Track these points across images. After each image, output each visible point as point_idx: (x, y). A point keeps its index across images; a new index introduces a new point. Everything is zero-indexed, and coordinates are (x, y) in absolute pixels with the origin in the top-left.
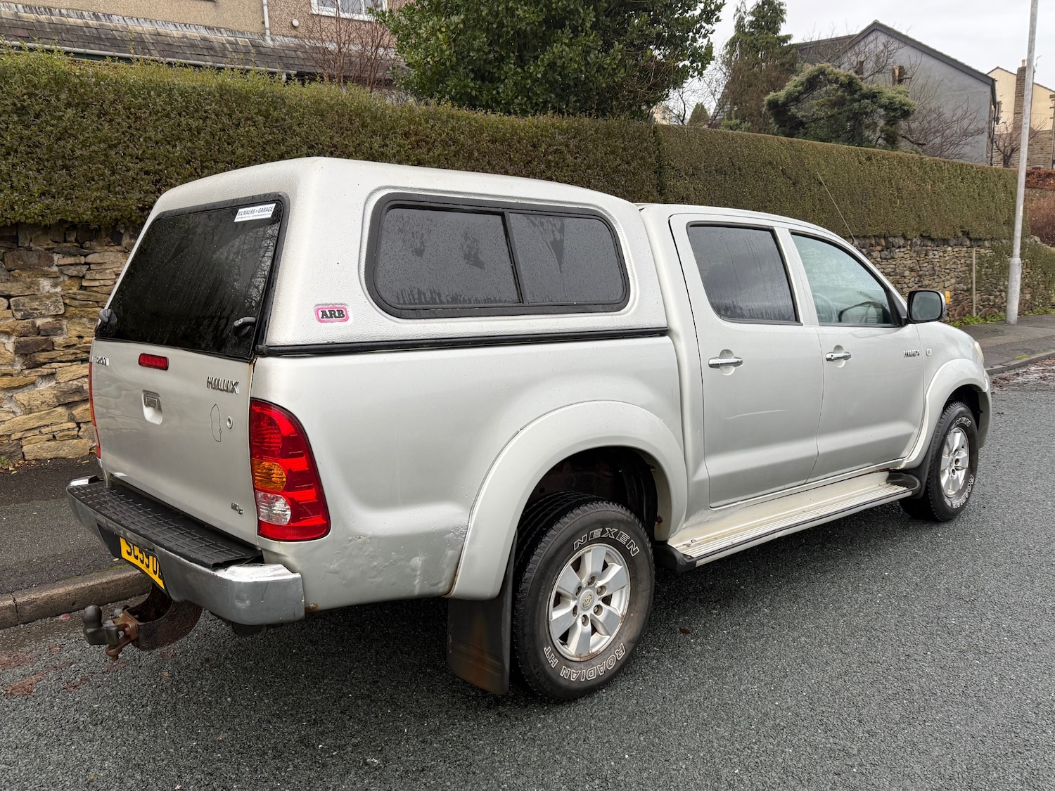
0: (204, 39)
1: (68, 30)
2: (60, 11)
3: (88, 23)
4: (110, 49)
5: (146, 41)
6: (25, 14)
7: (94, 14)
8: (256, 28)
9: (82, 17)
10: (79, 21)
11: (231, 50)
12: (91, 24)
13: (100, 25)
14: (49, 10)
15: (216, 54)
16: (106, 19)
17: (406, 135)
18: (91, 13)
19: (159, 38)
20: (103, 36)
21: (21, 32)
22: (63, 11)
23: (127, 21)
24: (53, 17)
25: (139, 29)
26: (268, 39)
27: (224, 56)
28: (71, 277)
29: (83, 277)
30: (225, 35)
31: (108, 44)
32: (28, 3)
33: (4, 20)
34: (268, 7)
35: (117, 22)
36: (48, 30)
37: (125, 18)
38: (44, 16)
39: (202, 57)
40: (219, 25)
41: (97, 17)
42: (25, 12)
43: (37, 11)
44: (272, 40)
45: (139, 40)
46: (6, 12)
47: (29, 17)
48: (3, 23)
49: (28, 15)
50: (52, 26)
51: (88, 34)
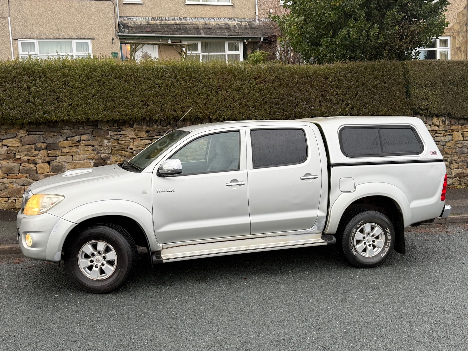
0: (226, 24)
1: (167, 27)
2: (166, 18)
3: (176, 22)
4: (184, 34)
5: (200, 28)
6: (151, 21)
7: (179, 18)
8: (252, 15)
9: (174, 20)
10: (173, 22)
11: (238, 28)
12: (177, 23)
13: (182, 23)
14: (161, 18)
15: (230, 31)
16: (184, 20)
17: (255, 79)
18: (178, 18)
19: (206, 26)
20: (182, 28)
21: (149, 30)
22: (167, 18)
23: (193, 20)
24: (162, 21)
25: (197, 23)
26: (257, 21)
27: (234, 31)
28: (115, 139)
29: (119, 139)
30: (236, 21)
31: (183, 31)
32: (153, 16)
33: (143, 25)
34: (258, 5)
35: (189, 20)
36: (159, 28)
37: (192, 18)
38: (159, 21)
39: (224, 33)
40: (234, 17)
41: (180, 19)
42: (152, 20)
43: (156, 19)
44: (259, 21)
45: (197, 28)
46: (144, 21)
47: (153, 22)
48: (142, 26)
49: (153, 21)
50: (161, 25)
51: (175, 28)
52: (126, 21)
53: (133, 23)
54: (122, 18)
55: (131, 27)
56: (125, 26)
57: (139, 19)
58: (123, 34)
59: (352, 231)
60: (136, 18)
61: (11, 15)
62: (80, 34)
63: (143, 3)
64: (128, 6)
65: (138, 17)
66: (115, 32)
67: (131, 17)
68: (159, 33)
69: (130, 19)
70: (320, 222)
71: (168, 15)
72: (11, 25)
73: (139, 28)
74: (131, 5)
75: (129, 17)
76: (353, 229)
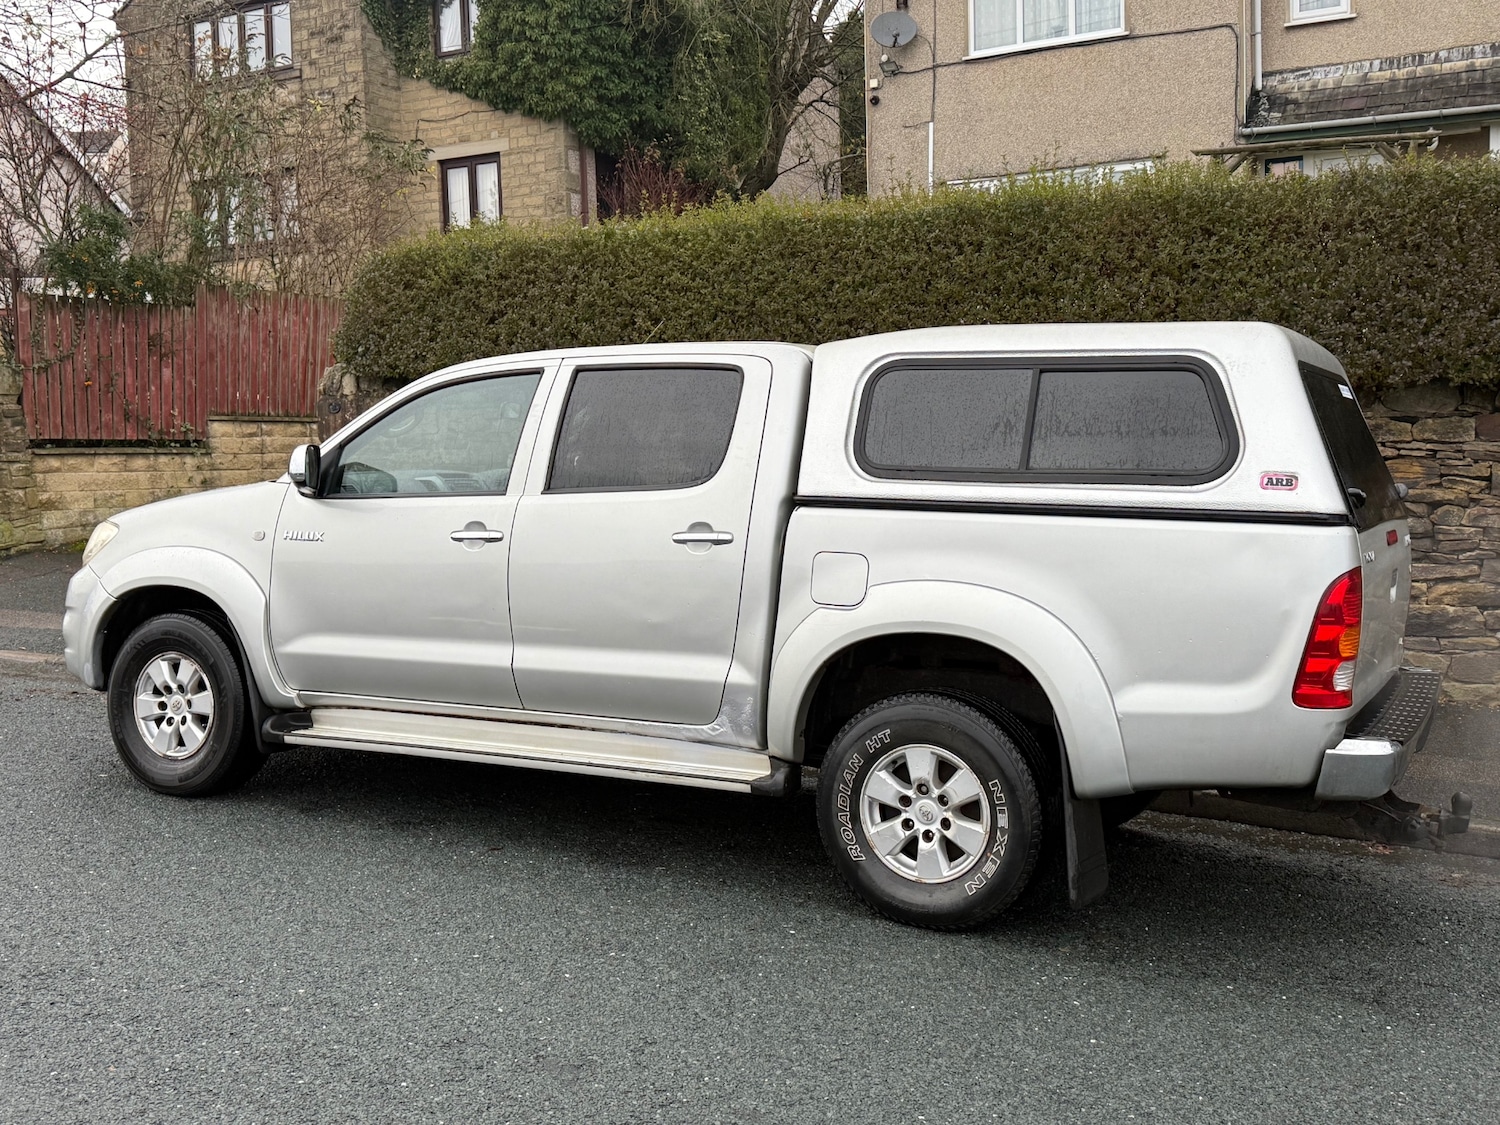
1: (1433, 83)
2: (1437, 55)
3: (1473, 64)
4: (1488, 101)
6: (1379, 73)
9: (1470, 55)
10: (1461, 65)
12: (1477, 64)
14: (1420, 58)
18: (1488, 46)
20: (1488, 81)
21: (1356, 104)
22: (1443, 54)
24: (1419, 68)
32: (1389, 55)
33: (1341, 90)
36: (1400, 90)
38: (1406, 70)
42: (1381, 70)
43: (1399, 63)
46: (1351, 76)
47: (1379, 75)
48: (1337, 95)
49: (1383, 73)
50: (1410, 82)
51: (1463, 83)
52: (1285, 86)
53: (1307, 89)
54: (1278, 77)
55: (1295, 102)
56: (1278, 102)
57: (1335, 72)
58: (1256, 130)
59: (844, 762)
60: (1328, 69)
61: (936, 115)
62: (1121, 146)
63: (1354, 15)
64: (1304, 33)
65: (1333, 65)
66: (1232, 126)
67: (1309, 68)
68: (1394, 108)
69: (1303, 75)
70: (737, 707)
71: (1449, 42)
72: (934, 144)
73: (1324, 102)
74: (1312, 30)
75: (1304, 69)
76: (848, 756)
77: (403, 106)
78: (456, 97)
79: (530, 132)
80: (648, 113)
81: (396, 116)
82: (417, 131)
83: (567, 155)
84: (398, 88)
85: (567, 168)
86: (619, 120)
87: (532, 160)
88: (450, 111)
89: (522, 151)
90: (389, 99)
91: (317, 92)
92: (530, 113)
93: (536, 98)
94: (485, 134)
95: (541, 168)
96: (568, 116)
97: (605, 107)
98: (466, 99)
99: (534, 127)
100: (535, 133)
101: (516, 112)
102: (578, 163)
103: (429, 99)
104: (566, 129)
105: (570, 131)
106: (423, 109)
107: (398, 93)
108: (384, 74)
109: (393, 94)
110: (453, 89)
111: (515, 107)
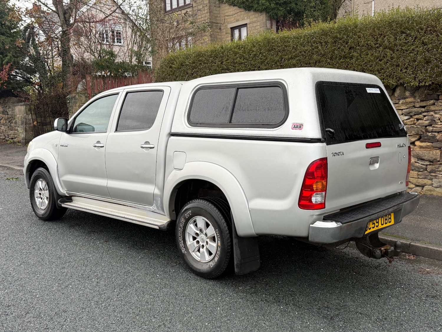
70: (157, 201)
72: (374, 8)
77: (221, 12)
78: (235, 8)
79: (256, 16)
80: (292, 7)
81: (219, 15)
82: (225, 19)
83: (266, 22)
84: (220, 7)
85: (266, 26)
86: (283, 10)
87: (256, 25)
88: (234, 12)
89: (253, 22)
90: (217, 11)
91: (197, 11)
92: (255, 11)
93: (256, 5)
94: (243, 18)
95: (259, 27)
96: (266, 10)
97: (278, 6)
98: (238, 8)
99: (257, 15)
100: (257, 16)
101: (252, 11)
102: (270, 24)
103: (229, 9)
104: (266, 14)
105: (267, 15)
106: (226, 13)
107: (220, 8)
108: (215, 3)
109: (218, 9)
110: (234, 6)
111: (251, 9)
